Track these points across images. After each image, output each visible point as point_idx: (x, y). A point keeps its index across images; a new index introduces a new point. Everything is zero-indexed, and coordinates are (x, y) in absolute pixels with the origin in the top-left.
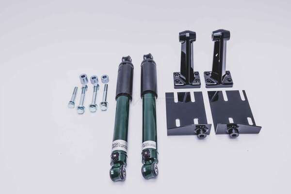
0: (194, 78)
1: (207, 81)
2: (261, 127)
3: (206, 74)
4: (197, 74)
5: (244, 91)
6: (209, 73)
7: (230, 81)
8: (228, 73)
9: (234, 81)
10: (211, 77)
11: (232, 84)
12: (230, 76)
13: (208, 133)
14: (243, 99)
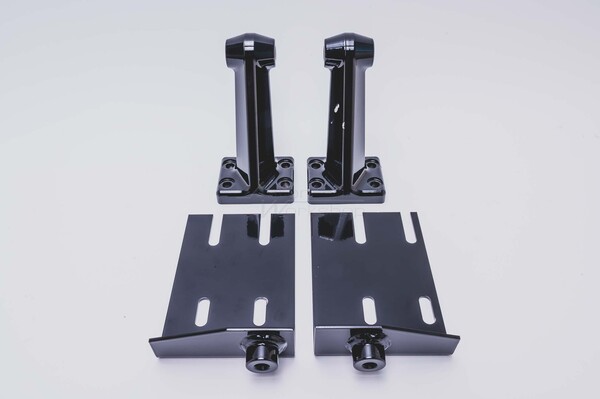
0: (277, 173)
1: (313, 182)
2: (458, 338)
3: (313, 163)
4: (288, 162)
5: (414, 216)
6: (319, 160)
7: (377, 185)
8: (373, 163)
9: (388, 185)
10: (324, 174)
11: (382, 193)
12: (379, 172)
13: (290, 353)
14: (410, 237)
